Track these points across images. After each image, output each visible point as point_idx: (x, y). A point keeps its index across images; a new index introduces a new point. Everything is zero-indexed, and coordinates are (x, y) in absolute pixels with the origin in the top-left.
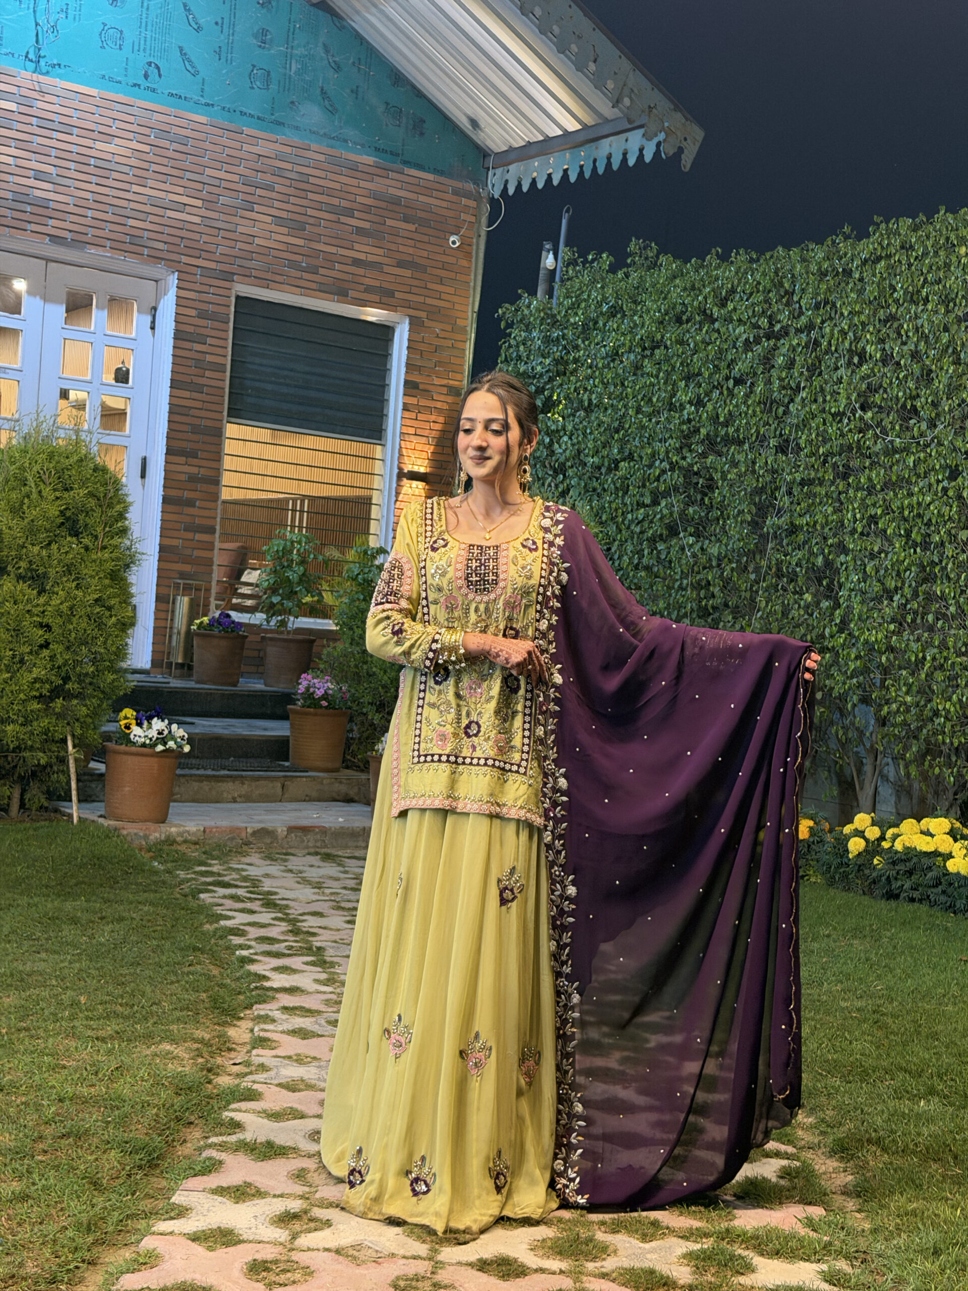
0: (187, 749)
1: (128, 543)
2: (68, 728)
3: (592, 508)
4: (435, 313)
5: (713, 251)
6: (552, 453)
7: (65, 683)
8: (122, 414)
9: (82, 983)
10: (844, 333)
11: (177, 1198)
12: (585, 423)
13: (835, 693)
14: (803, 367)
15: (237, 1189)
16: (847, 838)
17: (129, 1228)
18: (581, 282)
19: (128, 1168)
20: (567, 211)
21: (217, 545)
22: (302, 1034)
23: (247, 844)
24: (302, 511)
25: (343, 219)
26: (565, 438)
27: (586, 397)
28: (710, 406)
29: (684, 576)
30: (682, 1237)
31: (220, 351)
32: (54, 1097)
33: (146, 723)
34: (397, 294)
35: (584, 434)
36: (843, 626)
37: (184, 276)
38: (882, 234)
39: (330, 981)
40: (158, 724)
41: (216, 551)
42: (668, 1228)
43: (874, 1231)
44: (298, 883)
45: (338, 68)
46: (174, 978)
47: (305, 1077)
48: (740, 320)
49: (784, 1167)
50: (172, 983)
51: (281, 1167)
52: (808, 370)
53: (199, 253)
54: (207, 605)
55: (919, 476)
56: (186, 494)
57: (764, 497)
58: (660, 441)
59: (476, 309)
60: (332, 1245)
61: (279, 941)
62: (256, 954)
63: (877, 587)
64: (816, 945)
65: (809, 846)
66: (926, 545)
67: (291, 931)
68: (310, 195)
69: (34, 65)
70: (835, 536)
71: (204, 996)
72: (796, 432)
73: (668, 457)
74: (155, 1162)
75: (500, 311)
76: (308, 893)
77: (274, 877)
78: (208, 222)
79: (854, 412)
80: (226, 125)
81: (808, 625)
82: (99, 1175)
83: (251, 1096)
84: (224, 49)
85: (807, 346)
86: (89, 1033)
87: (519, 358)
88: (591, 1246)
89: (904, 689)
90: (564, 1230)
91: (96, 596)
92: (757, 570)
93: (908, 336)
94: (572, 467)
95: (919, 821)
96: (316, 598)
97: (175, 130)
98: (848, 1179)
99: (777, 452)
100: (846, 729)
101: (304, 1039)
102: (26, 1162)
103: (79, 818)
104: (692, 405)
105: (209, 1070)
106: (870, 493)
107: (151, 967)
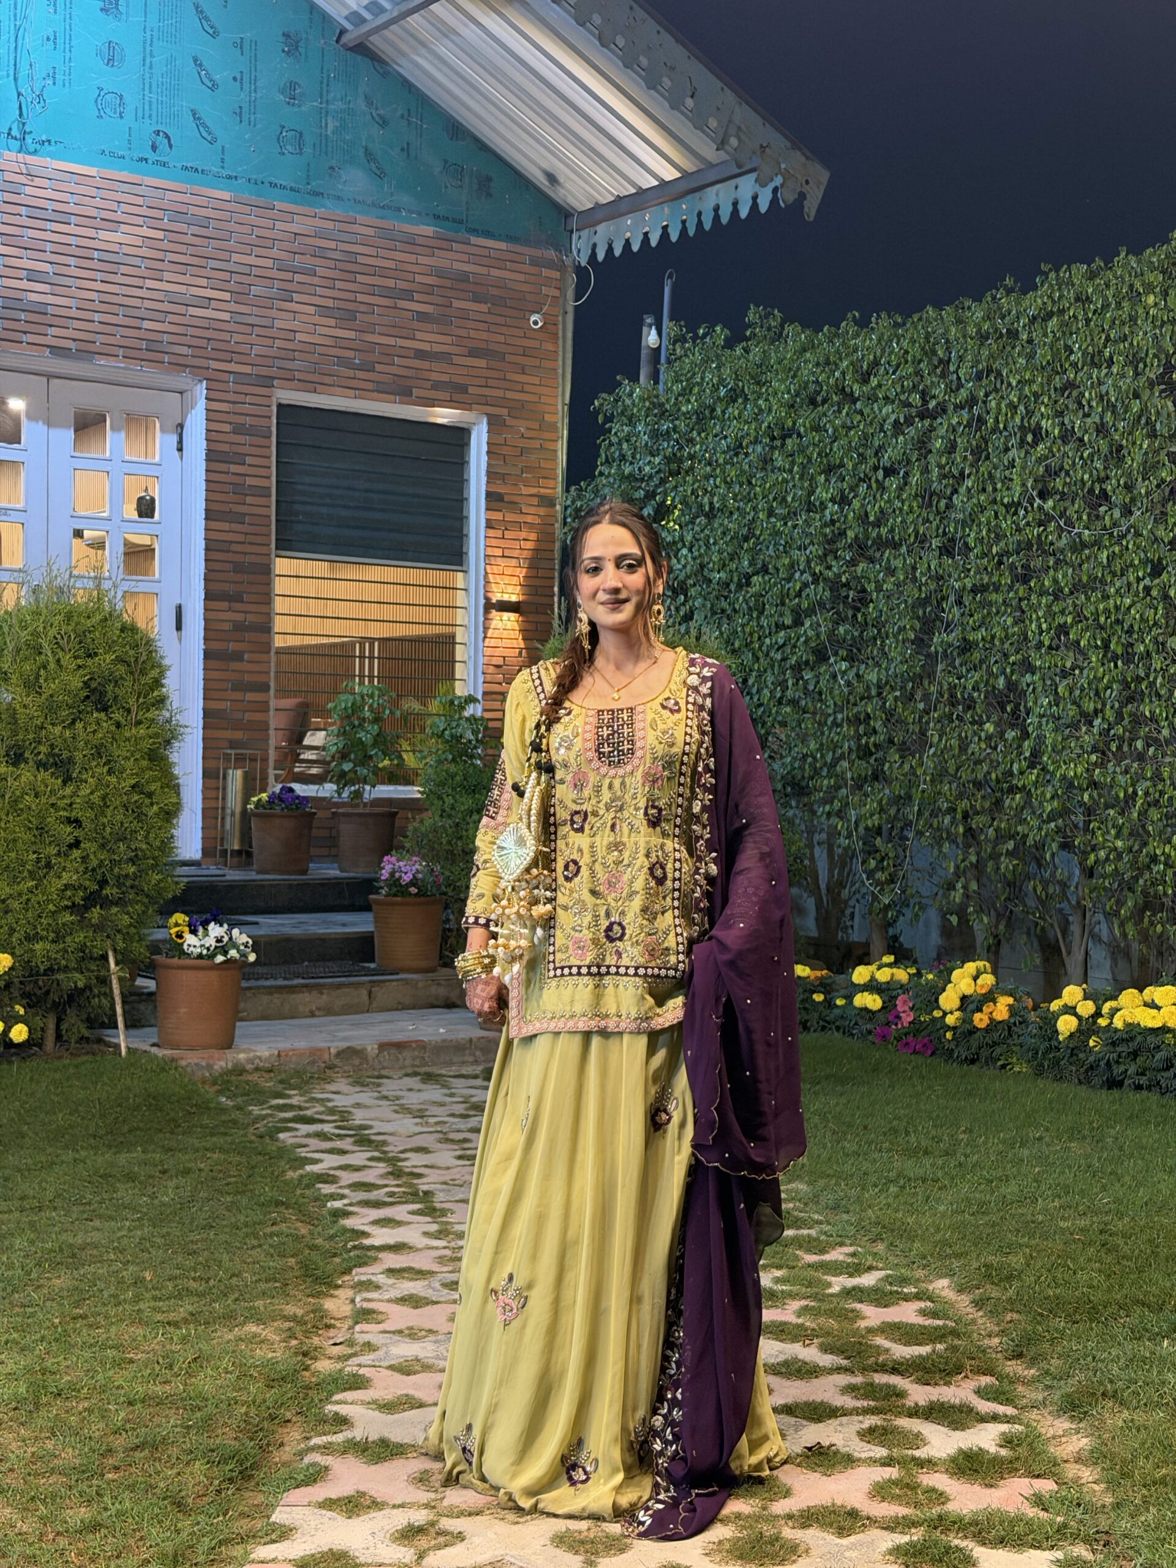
0: (252, 958)
1: (168, 715)
2: (109, 942)
3: (721, 633)
4: (518, 409)
5: (849, 315)
7: (101, 888)
8: (149, 551)
9: (146, 1255)
10: (1013, 407)
11: (278, 1516)
12: (707, 532)
13: (1030, 841)
14: (966, 450)
15: (349, 1500)
16: (1056, 1016)
17: (224, 1556)
18: (692, 362)
19: (216, 1482)
20: (670, 277)
21: (273, 703)
22: (414, 1301)
23: (331, 1067)
24: (371, 658)
25: (401, 304)
26: (684, 551)
27: (706, 500)
28: (856, 504)
29: (838, 709)
30: (886, 1529)
31: (263, 472)
32: (122, 1399)
33: (201, 930)
34: (471, 390)
35: (707, 544)
36: (1034, 760)
37: (214, 385)
38: (1051, 285)
39: (442, 1233)
40: (216, 930)
41: (272, 713)
42: (868, 1518)
43: (1118, 1506)
44: (396, 1112)
45: (384, 123)
46: (255, 1242)
47: (421, 1356)
48: (886, 398)
49: (1003, 1434)
50: (253, 1247)
51: (399, 1471)
52: (973, 453)
53: (231, 355)
54: (264, 779)
55: (1114, 574)
56: (232, 646)
57: (929, 609)
58: (799, 549)
59: (567, 401)
60: (467, 1563)
61: (376, 1187)
62: (351, 1205)
63: (1071, 711)
64: (1026, 1152)
65: (1009, 1028)
66: (1128, 657)
67: (391, 1173)
68: (359, 278)
69: (18, 143)
70: (1017, 651)
71: (292, 1261)
72: (963, 529)
73: (810, 568)
74: (248, 1473)
75: (596, 403)
76: (408, 1124)
77: (366, 1107)
78: (239, 318)
79: (1031, 501)
80: (254, 199)
81: (991, 761)
82: (183, 1494)
83: (357, 1383)
84: (245, 109)
85: (969, 425)
86: (159, 1317)
87: (623, 458)
88: (777, 1545)
89: (1113, 832)
90: (744, 1527)
91: (133, 782)
92: (926, 697)
93: (1090, 407)
94: (694, 585)
95: (1141, 991)
96: (395, 762)
97: (193, 210)
98: (1081, 1443)
99: (941, 554)
100: (1045, 884)
101: (417, 1307)
102: (95, 1482)
103: (128, 1048)
104: (835, 503)
105: (305, 1354)
106: (1057, 598)
107: (227, 1230)
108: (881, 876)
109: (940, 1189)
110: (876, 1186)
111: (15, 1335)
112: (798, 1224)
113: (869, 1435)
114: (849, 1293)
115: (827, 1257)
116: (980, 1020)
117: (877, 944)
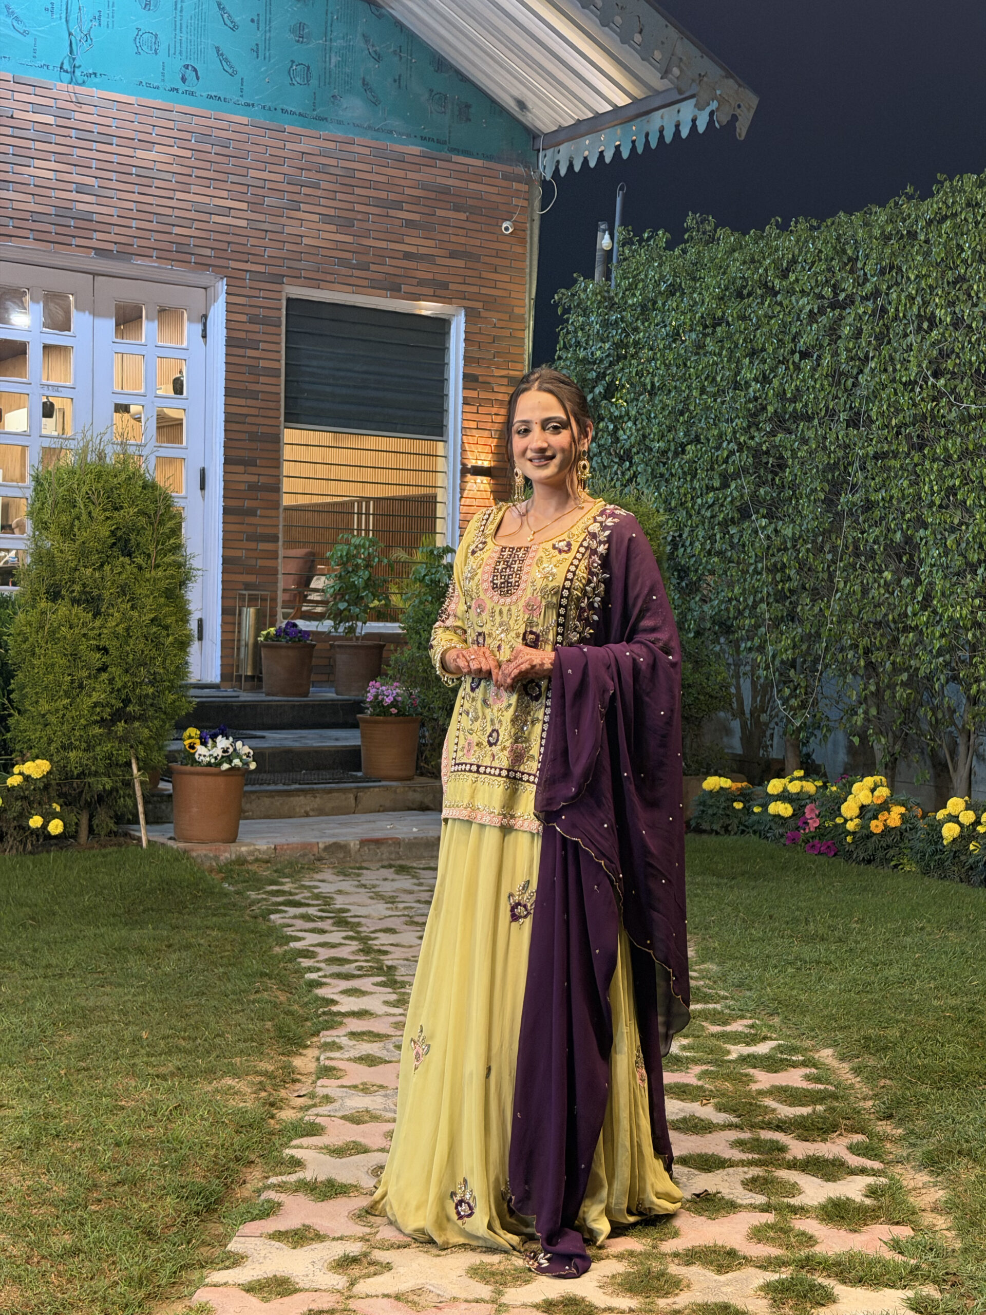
0: (253, 766)
1: (182, 559)
2: (132, 751)
3: (660, 495)
4: (491, 303)
5: (773, 220)
6: (617, 440)
7: (126, 706)
8: (179, 424)
9: (145, 1017)
10: (911, 298)
11: (232, 1246)
12: (649, 407)
13: (921, 673)
14: (870, 336)
15: (296, 1232)
16: (941, 824)
17: (183, 1280)
18: (637, 262)
19: (183, 1215)
20: (622, 188)
21: (281, 553)
22: (370, 1061)
23: (320, 859)
24: (367, 514)
25: (392, 212)
26: (630, 424)
27: (648, 380)
28: (776, 383)
29: (758, 559)
30: (759, 1267)
31: (273, 356)
32: (110, 1141)
33: (210, 742)
34: (451, 286)
35: (649, 419)
36: (926, 604)
37: (233, 282)
38: (947, 193)
39: (399, 1002)
40: (222, 742)
41: (280, 560)
42: (745, 1258)
43: (965, 1251)
44: (371, 898)
45: (378, 58)
46: (239, 1007)
47: (371, 1108)
48: (802, 291)
49: (869, 1185)
50: (237, 1012)
51: (342, 1207)
52: (876, 338)
53: (248, 256)
54: (273, 615)
56: (247, 504)
57: (837, 473)
58: (727, 421)
59: (533, 296)
60: (392, 1290)
61: (348, 961)
62: (325, 976)
63: (958, 561)
64: (908, 940)
65: (901, 834)
67: (362, 950)
68: (357, 190)
69: (68, 76)
70: (912, 510)
71: (269, 1025)
72: (867, 403)
73: (736, 438)
74: (212, 1207)
75: (556, 297)
76: (381, 908)
77: (347, 893)
78: (254, 225)
79: (926, 380)
80: (268, 124)
81: (889, 604)
82: (154, 1224)
83: (314, 1130)
84: (261, 47)
85: (873, 314)
86: (150, 1070)
87: (578, 344)
88: (663, 1279)
90: (635, 1264)
91: (152, 616)
92: (834, 550)
93: (978, 298)
94: (638, 453)
96: (383, 602)
97: (216, 133)
98: (939, 1194)
99: (848, 426)
100: (934, 710)
101: (370, 1066)
102: (79, 1212)
103: (149, 841)
104: (757, 382)
105: (272, 1105)
106: (947, 463)
107: (217, 996)
108: (794, 702)
109: (832, 970)
110: (776, 967)
111: (26, 1084)
112: (706, 999)
113: (751, 1184)
114: (744, 1060)
115: (728, 1028)
116: (876, 826)
117: (791, 760)
